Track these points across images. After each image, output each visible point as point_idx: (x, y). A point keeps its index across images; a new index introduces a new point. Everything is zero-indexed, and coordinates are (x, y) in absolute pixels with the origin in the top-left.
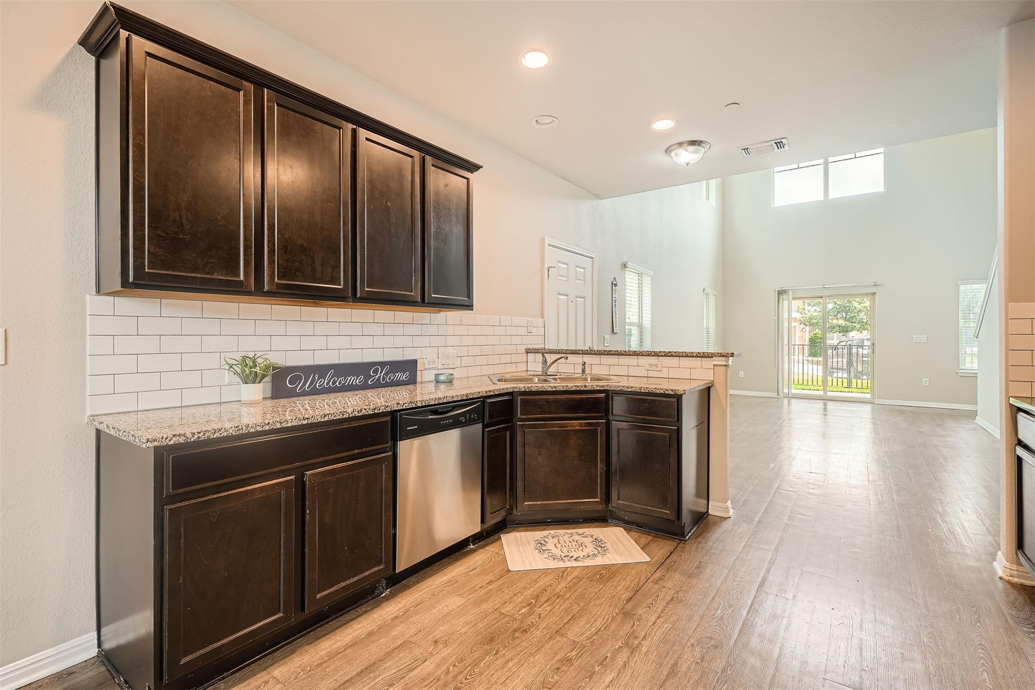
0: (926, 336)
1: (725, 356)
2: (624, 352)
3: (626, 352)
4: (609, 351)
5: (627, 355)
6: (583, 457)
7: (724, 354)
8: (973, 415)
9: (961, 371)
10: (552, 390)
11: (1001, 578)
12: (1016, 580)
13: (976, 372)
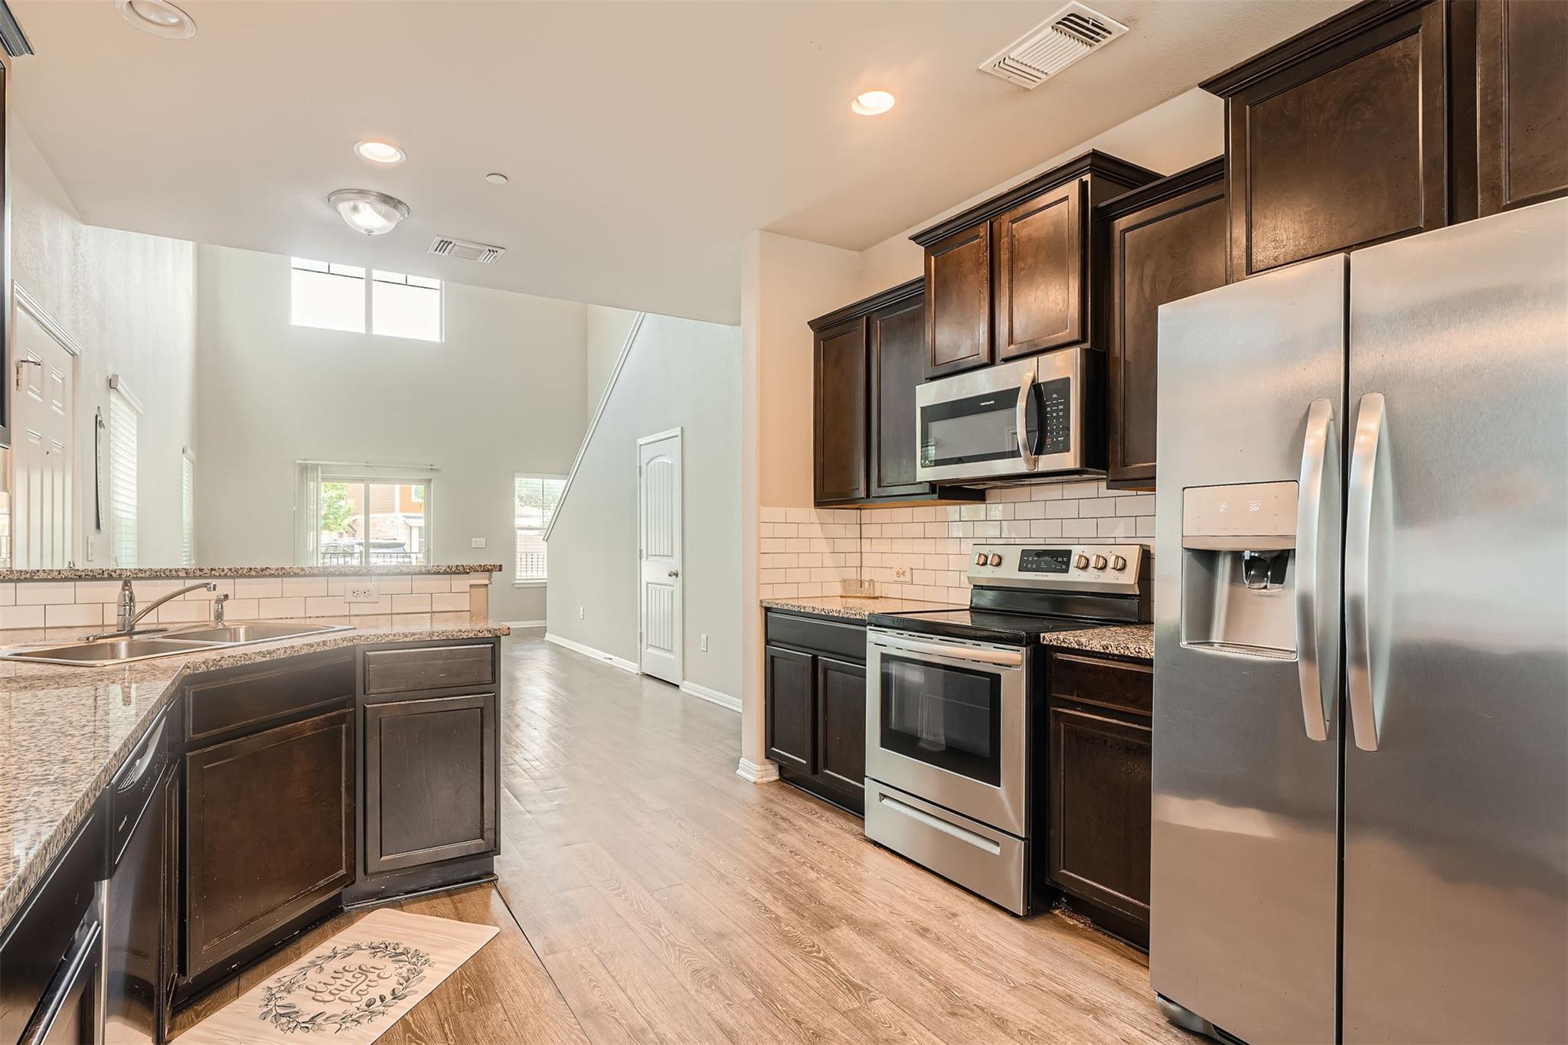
0: (484, 539)
1: (488, 570)
2: (299, 571)
3: (303, 569)
4: (262, 570)
5: (305, 576)
6: (316, 794)
7: (490, 567)
8: (542, 632)
9: (517, 582)
10: (264, 659)
11: (755, 783)
12: (765, 780)
13: (545, 581)
